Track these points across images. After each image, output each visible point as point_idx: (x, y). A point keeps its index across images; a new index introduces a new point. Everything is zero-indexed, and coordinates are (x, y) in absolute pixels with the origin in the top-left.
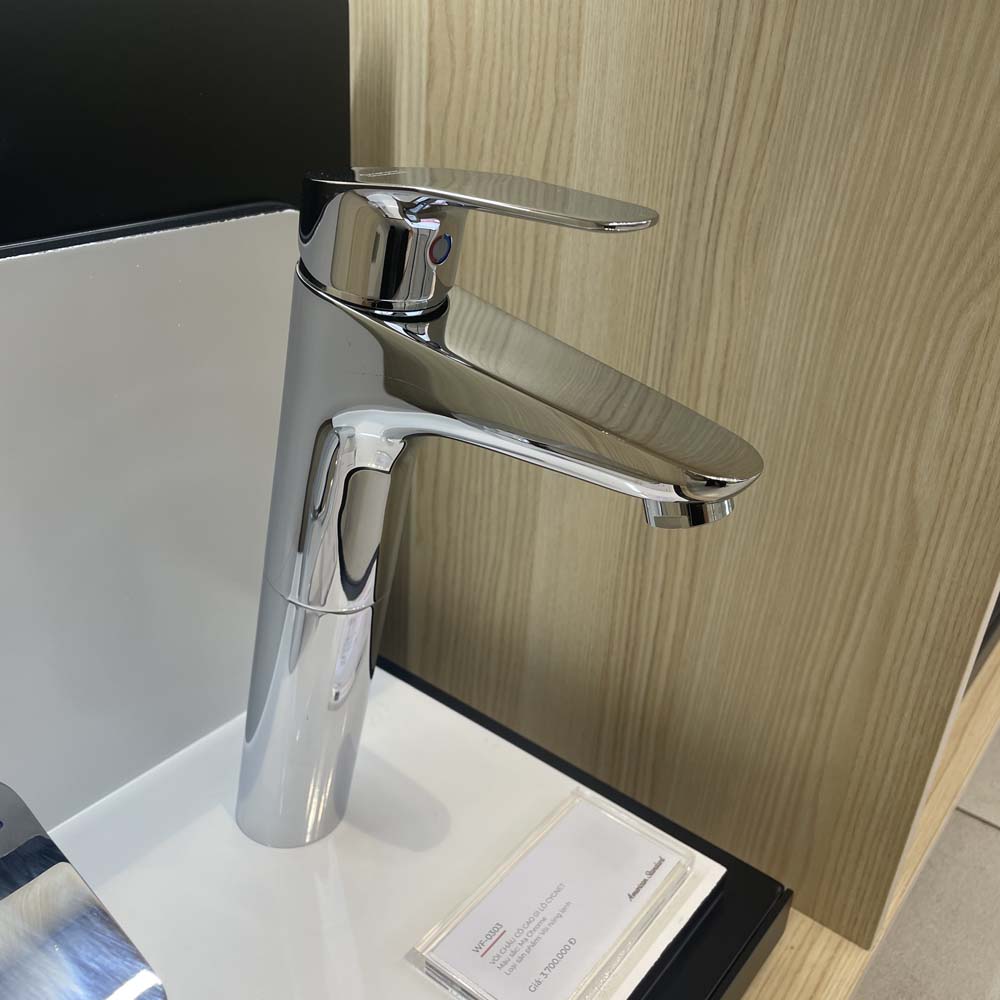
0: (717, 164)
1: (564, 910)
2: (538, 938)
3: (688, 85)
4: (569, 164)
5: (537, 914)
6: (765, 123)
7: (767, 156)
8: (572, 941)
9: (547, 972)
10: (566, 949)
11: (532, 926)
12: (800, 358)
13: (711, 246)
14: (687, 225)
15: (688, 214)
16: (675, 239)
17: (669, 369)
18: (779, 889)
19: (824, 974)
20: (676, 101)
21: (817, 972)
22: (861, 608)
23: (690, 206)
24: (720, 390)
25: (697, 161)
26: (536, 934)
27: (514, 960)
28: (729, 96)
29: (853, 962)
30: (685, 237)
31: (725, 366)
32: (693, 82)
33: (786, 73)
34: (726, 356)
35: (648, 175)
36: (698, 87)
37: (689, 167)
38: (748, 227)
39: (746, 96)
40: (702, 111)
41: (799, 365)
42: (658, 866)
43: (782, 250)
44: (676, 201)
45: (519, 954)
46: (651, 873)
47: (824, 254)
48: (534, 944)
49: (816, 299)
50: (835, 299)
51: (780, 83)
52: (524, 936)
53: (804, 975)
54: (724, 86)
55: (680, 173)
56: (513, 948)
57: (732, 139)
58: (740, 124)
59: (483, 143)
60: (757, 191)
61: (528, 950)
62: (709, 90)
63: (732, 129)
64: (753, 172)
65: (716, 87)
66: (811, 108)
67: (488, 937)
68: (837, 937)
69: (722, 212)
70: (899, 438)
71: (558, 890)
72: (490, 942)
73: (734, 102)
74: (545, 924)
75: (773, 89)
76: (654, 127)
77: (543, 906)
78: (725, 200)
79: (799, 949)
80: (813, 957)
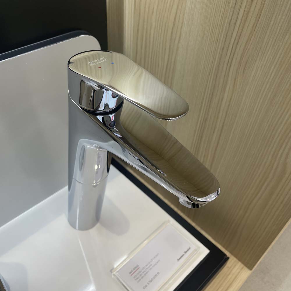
0: (234, 35)
1: (157, 262)
2: (148, 271)
3: (227, 4)
4: (182, 23)
5: (149, 263)
6: (254, 25)
7: (253, 37)
8: (158, 273)
9: (149, 283)
10: (156, 276)
11: (148, 267)
12: (255, 109)
13: (229, 64)
14: (221, 55)
15: (222, 52)
16: (217, 59)
17: (211, 101)
18: (225, 257)
19: (236, 277)
20: (222, 9)
21: (234, 276)
22: (264, 188)
23: (223, 49)
24: (227, 112)
25: (227, 33)
26: (148, 270)
27: (140, 278)
28: (242, 11)
29: (246, 273)
30: (220, 59)
31: (229, 105)
32: (229, 3)
33: (264, 8)
34: (230, 102)
35: (210, 34)
36: (230, 6)
37: (224, 35)
38: (243, 62)
39: (248, 13)
40: (231, 15)
41: (254, 111)
42: (188, 250)
43: (253, 72)
44: (219, 45)
45: (142, 276)
46: (186, 252)
47: (269, 77)
48: (147, 273)
49: (263, 92)
50: (270, 93)
51: (262, 11)
52: (144, 270)
53: (230, 276)
54: (240, 7)
55: (221, 36)
56: (140, 273)
57: (241, 28)
58: (245, 23)
59: (153, 9)
60: (248, 49)
61: (145, 275)
62: (234, 7)
63: (241, 25)
64: (247, 42)
65: (237, 7)
66: (272, 23)
67: (134, 269)
68: (242, 265)
69: (234, 54)
70: (285, 144)
71: (157, 255)
72: (134, 271)
73: (243, 15)
74: (151, 267)
75: (258, 13)
76: (213, 17)
77: (152, 260)
78: (236, 49)
79: (231, 267)
80: (234, 271)
